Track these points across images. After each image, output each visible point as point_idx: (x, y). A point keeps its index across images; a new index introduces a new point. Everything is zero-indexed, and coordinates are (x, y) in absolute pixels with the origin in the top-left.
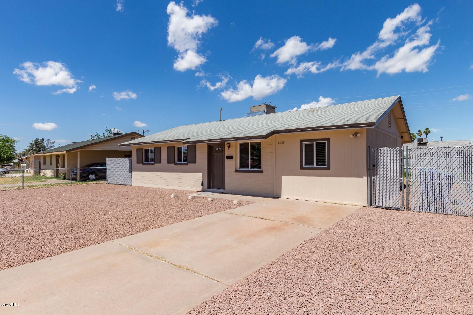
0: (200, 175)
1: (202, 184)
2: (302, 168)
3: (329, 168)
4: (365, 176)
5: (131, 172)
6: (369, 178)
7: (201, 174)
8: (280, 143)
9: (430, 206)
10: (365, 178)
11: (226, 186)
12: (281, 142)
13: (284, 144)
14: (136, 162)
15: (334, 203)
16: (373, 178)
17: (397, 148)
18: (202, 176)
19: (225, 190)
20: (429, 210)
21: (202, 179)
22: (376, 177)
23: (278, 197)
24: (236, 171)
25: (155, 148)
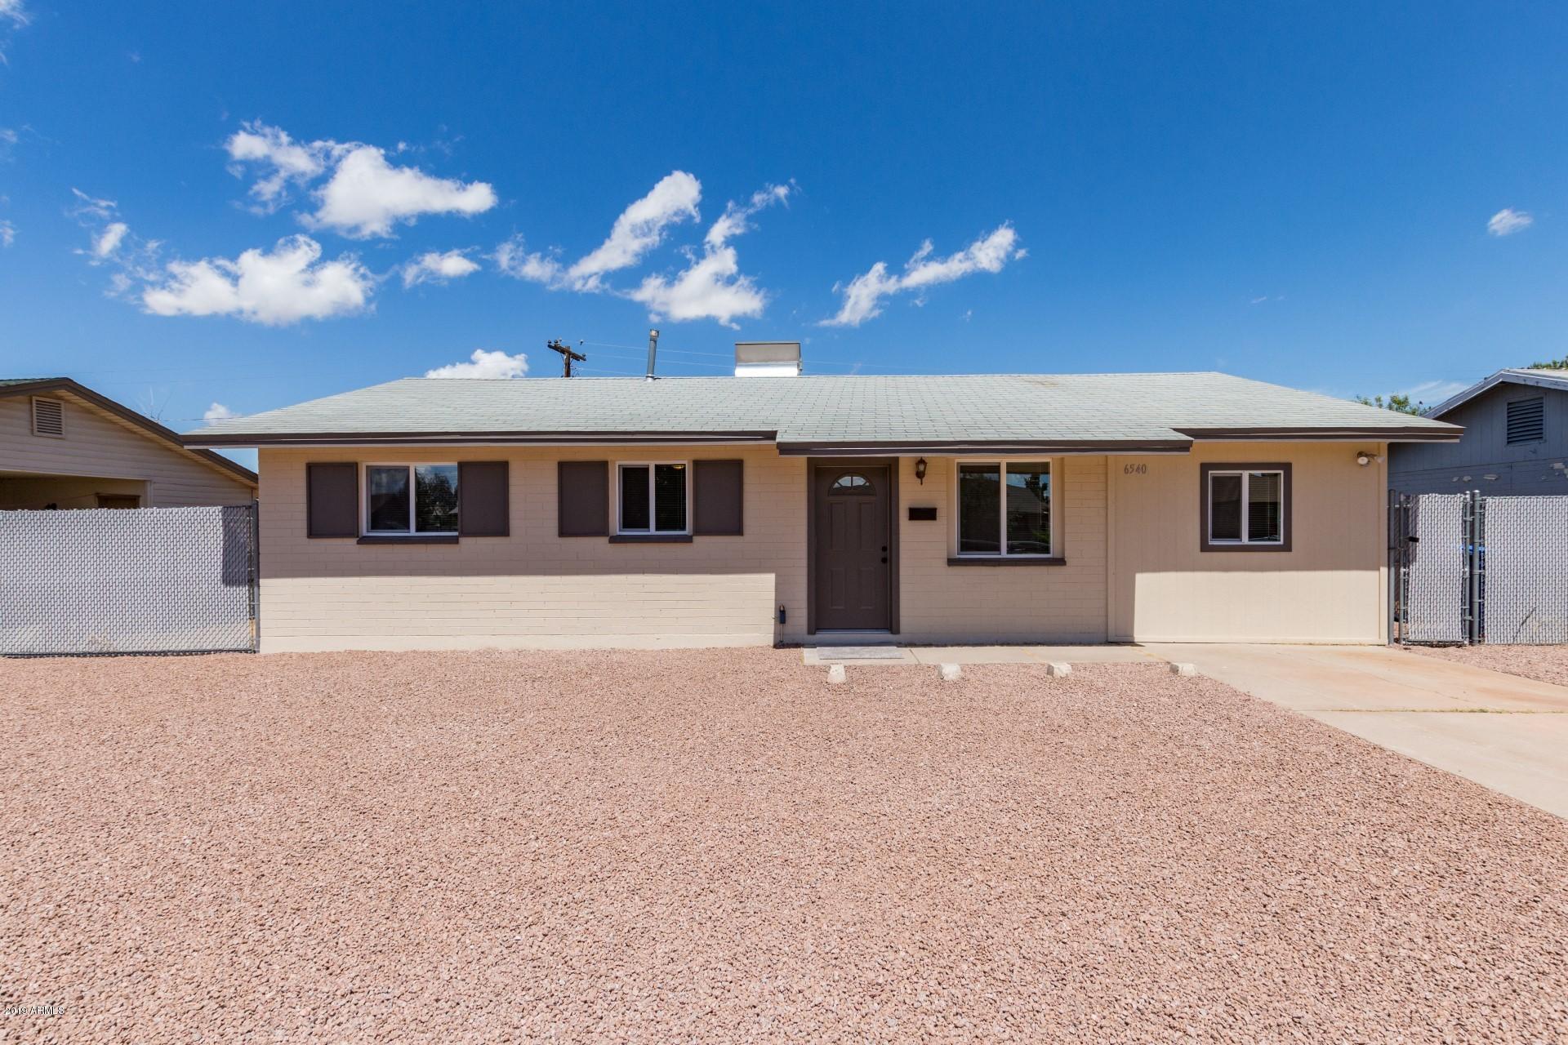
0: (767, 582)
1: (782, 616)
2: (1205, 547)
3: (1287, 547)
4: (1383, 566)
5: (252, 582)
6: (1393, 569)
7: (769, 579)
8: (1130, 470)
9: (1521, 631)
10: (1384, 570)
11: (901, 618)
12: (1135, 468)
13: (1145, 472)
14: (305, 531)
15: (1304, 644)
16: (1402, 570)
17: (1459, 495)
18: (777, 584)
19: (898, 632)
20: (1518, 639)
21: (776, 595)
22: (1411, 567)
23: (1125, 639)
24: (952, 562)
25: (462, 466)
